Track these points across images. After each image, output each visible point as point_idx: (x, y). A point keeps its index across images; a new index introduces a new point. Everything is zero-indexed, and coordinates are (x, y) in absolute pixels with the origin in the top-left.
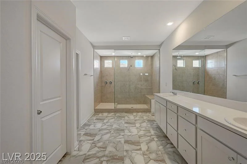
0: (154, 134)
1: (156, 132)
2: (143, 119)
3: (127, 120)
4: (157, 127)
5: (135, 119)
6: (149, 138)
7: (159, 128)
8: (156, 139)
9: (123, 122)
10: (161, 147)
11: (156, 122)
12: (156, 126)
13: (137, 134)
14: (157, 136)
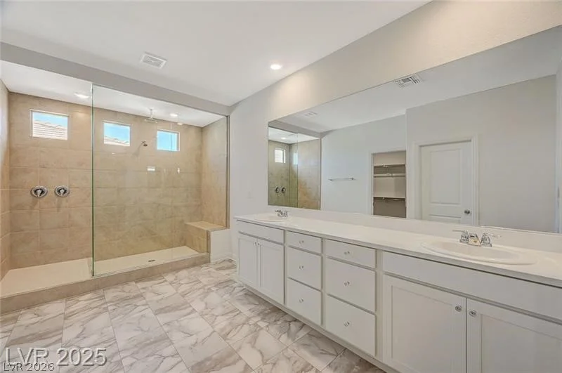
0: (249, 312)
1: (253, 306)
2: (201, 285)
3: (157, 301)
4: (246, 294)
5: (179, 292)
6: (246, 328)
7: (252, 296)
8: (262, 324)
9: (149, 313)
10: (284, 338)
11: (235, 282)
12: (242, 293)
13: (211, 330)
14: (259, 315)
